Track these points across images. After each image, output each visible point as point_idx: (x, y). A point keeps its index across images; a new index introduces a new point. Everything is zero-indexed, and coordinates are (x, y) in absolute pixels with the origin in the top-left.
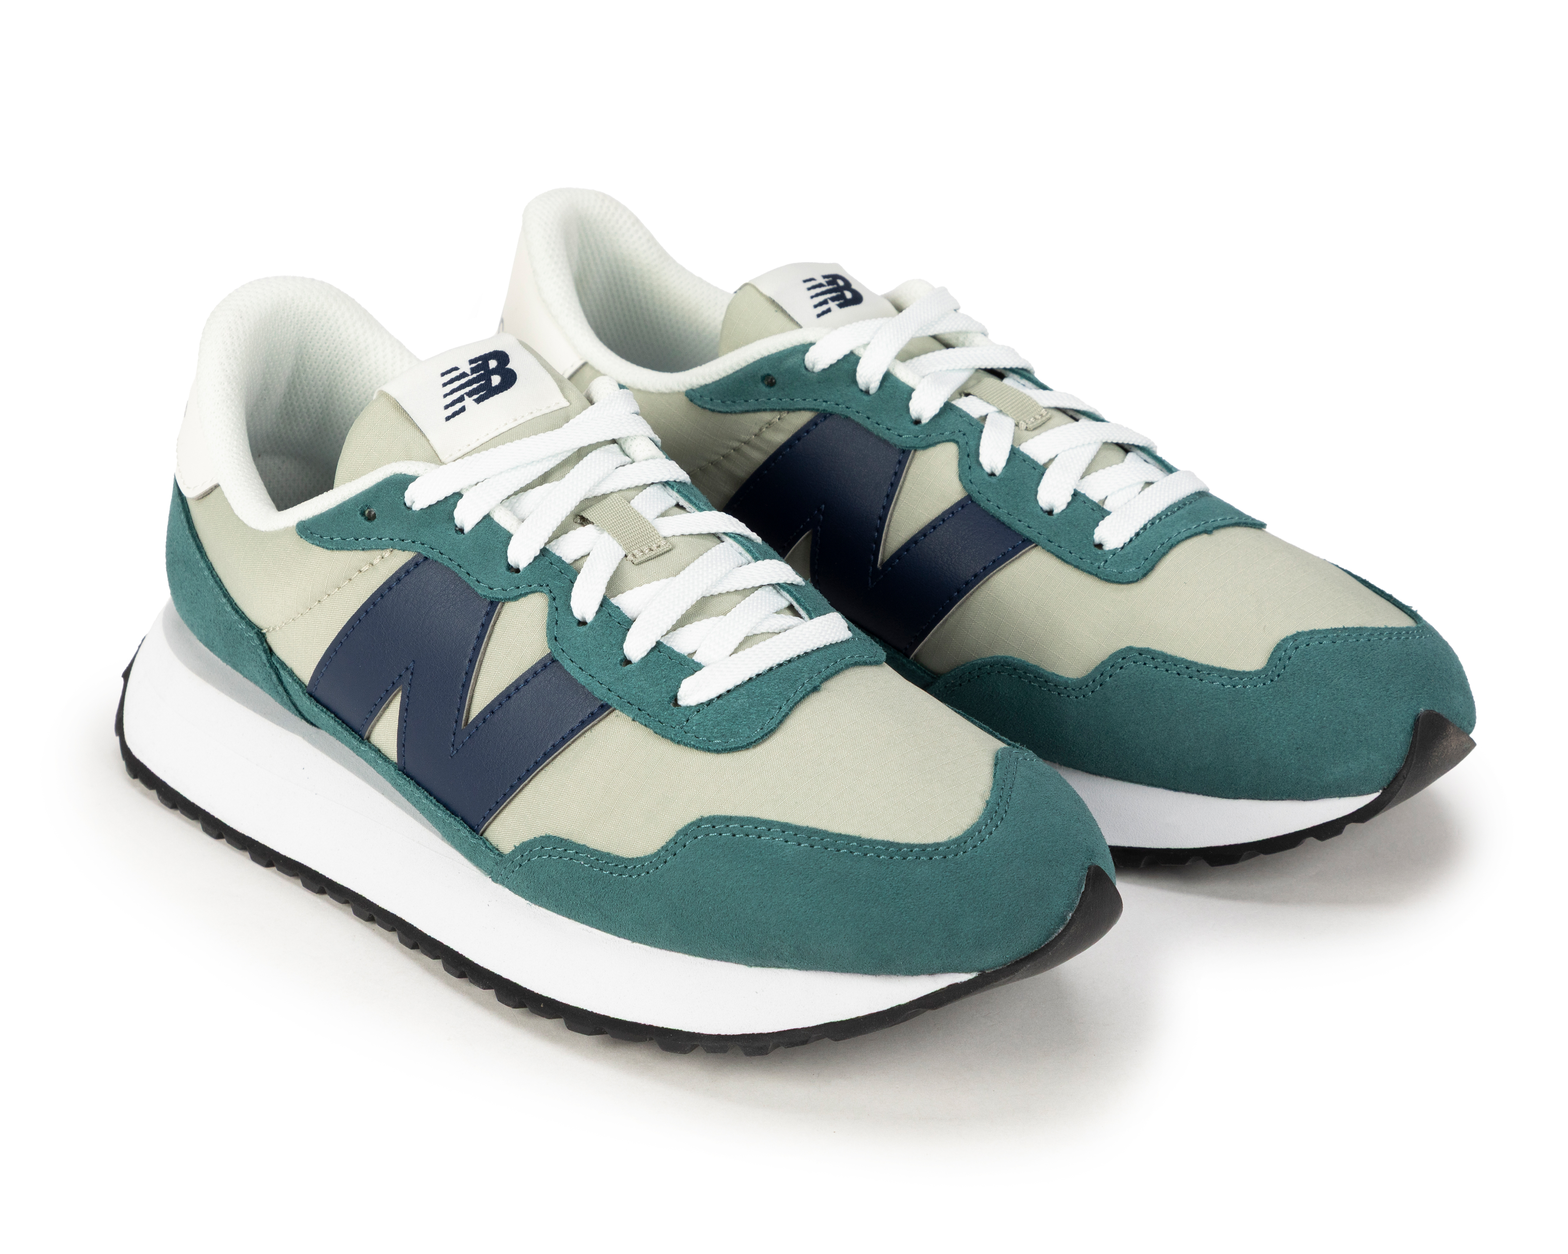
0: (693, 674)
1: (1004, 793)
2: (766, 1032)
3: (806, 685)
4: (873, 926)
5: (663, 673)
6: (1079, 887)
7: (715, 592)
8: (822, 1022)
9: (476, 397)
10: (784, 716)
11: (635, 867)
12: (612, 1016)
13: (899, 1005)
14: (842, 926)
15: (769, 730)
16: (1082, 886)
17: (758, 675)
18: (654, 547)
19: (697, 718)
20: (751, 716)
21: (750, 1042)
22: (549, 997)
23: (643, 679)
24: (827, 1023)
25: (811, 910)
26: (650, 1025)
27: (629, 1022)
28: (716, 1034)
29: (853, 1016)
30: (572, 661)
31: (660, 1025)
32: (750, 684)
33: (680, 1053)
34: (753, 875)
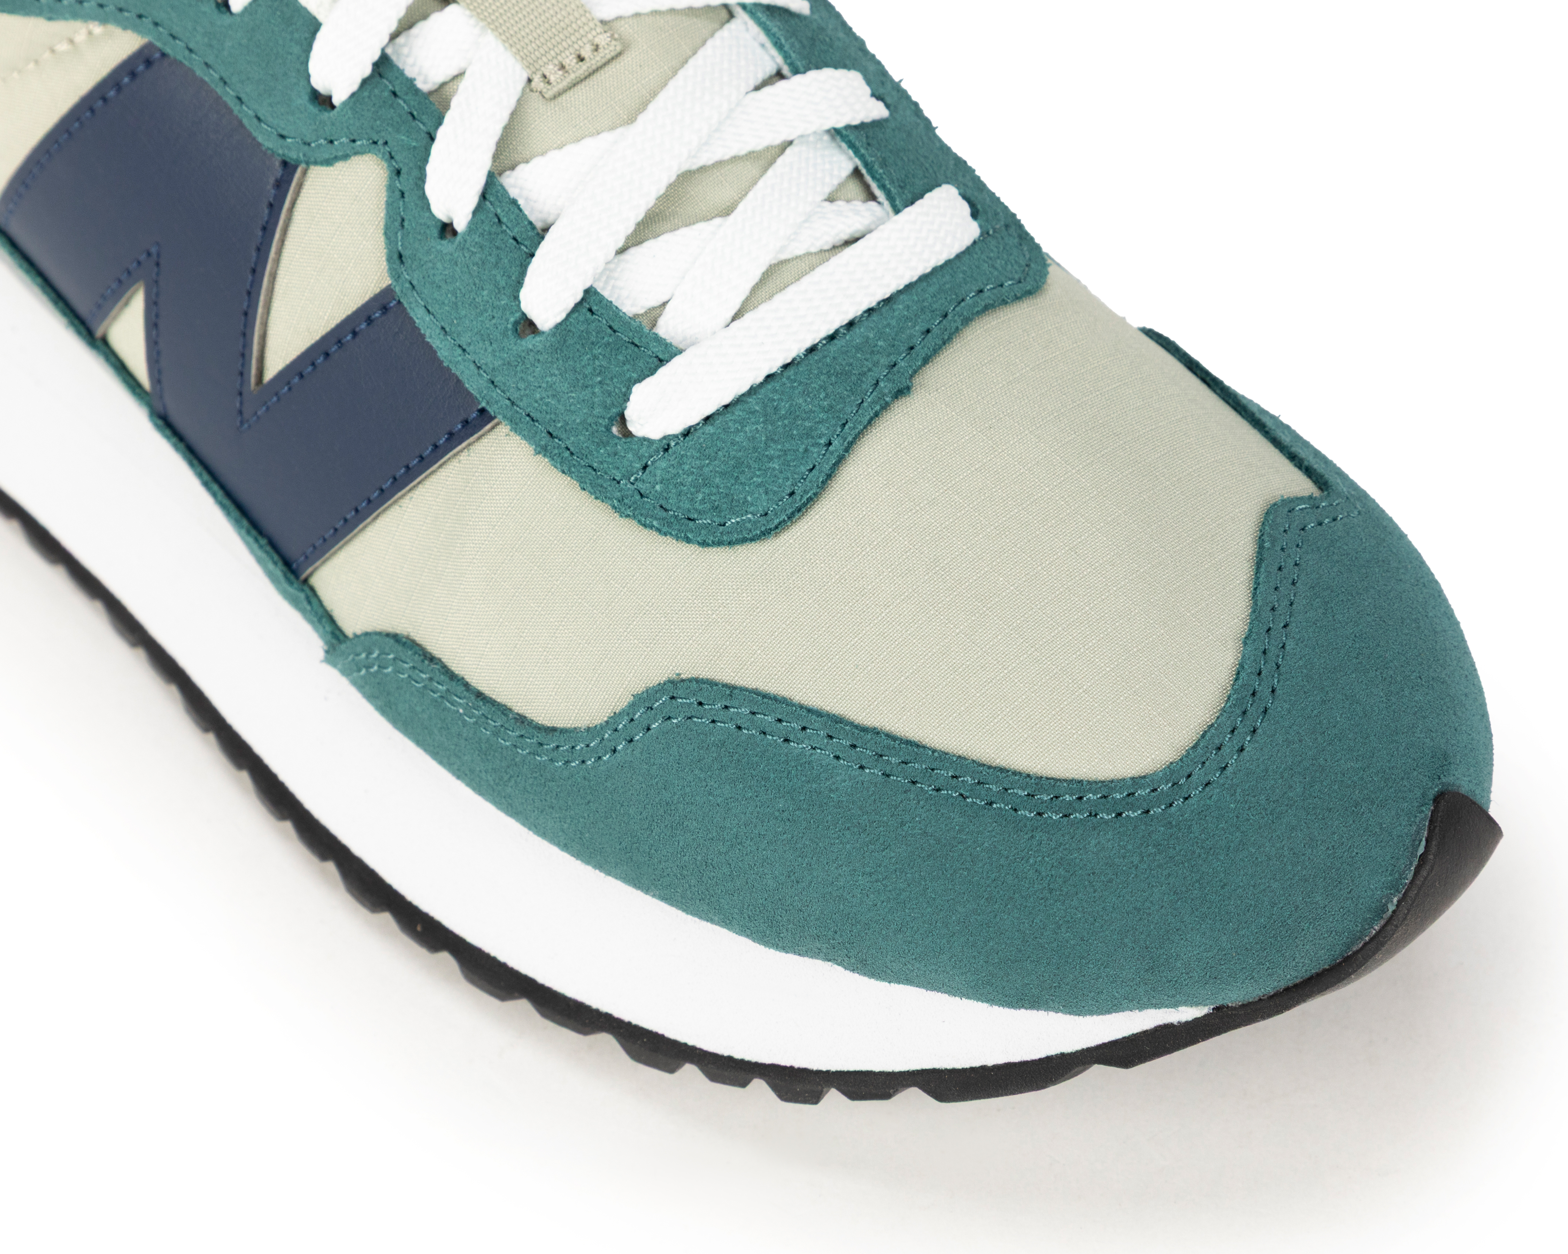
0: (652, 372)
1: (1273, 642)
2: (815, 1069)
3: (882, 384)
4: (1003, 946)
5: (597, 362)
6: (1413, 845)
7: (707, 158)
8: (918, 1067)
10: (834, 465)
13: (1063, 1054)
14: (944, 941)
15: (805, 499)
16: (1421, 841)
17: (786, 367)
18: (586, 52)
19: (663, 464)
20: (770, 465)
23: (557, 372)
24: (926, 1070)
25: (885, 904)
29: (977, 1063)
30: (428, 311)
31: (623, 1017)
32: (769, 387)
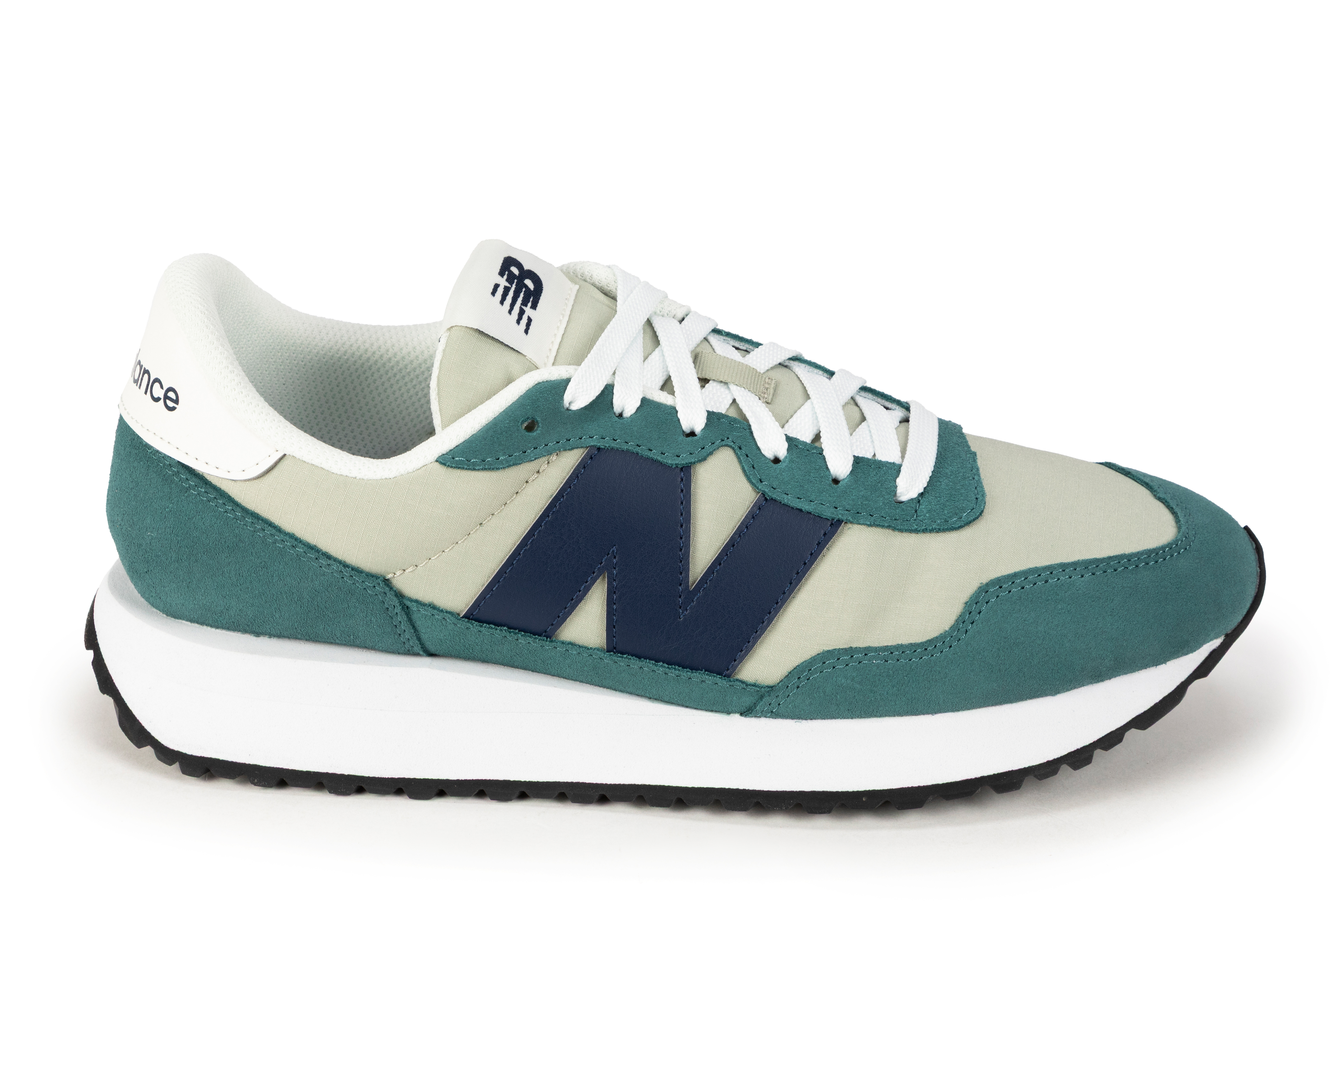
0: (899, 472)
5: (875, 479)
9: (530, 305)
10: (980, 484)
11: (936, 646)
12: (941, 782)
15: (983, 497)
18: (766, 385)
19: (923, 506)
21: (1077, 757)
22: (867, 789)
26: (981, 777)
27: (960, 781)
28: (1045, 761)
30: (788, 494)
31: (991, 772)
33: (1015, 790)
34: (1060, 614)
